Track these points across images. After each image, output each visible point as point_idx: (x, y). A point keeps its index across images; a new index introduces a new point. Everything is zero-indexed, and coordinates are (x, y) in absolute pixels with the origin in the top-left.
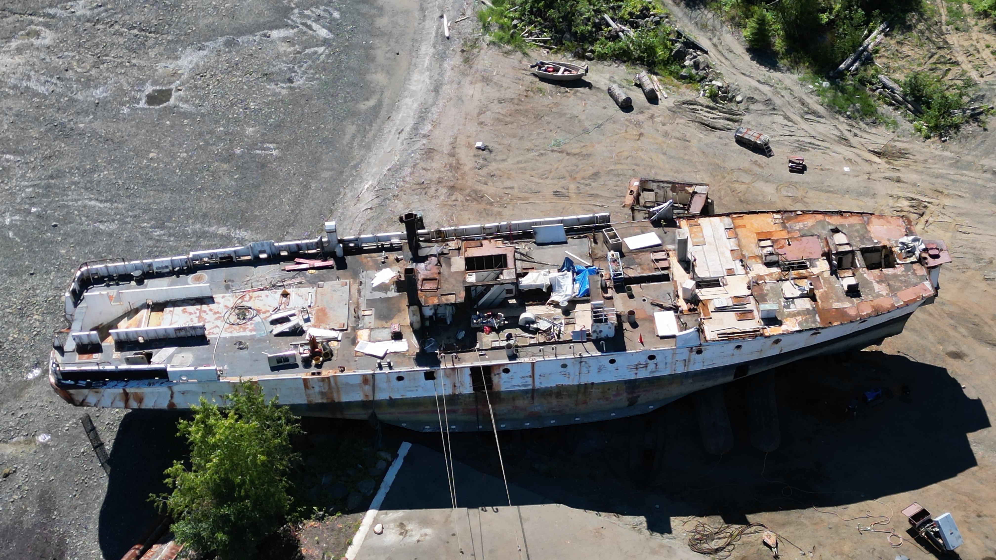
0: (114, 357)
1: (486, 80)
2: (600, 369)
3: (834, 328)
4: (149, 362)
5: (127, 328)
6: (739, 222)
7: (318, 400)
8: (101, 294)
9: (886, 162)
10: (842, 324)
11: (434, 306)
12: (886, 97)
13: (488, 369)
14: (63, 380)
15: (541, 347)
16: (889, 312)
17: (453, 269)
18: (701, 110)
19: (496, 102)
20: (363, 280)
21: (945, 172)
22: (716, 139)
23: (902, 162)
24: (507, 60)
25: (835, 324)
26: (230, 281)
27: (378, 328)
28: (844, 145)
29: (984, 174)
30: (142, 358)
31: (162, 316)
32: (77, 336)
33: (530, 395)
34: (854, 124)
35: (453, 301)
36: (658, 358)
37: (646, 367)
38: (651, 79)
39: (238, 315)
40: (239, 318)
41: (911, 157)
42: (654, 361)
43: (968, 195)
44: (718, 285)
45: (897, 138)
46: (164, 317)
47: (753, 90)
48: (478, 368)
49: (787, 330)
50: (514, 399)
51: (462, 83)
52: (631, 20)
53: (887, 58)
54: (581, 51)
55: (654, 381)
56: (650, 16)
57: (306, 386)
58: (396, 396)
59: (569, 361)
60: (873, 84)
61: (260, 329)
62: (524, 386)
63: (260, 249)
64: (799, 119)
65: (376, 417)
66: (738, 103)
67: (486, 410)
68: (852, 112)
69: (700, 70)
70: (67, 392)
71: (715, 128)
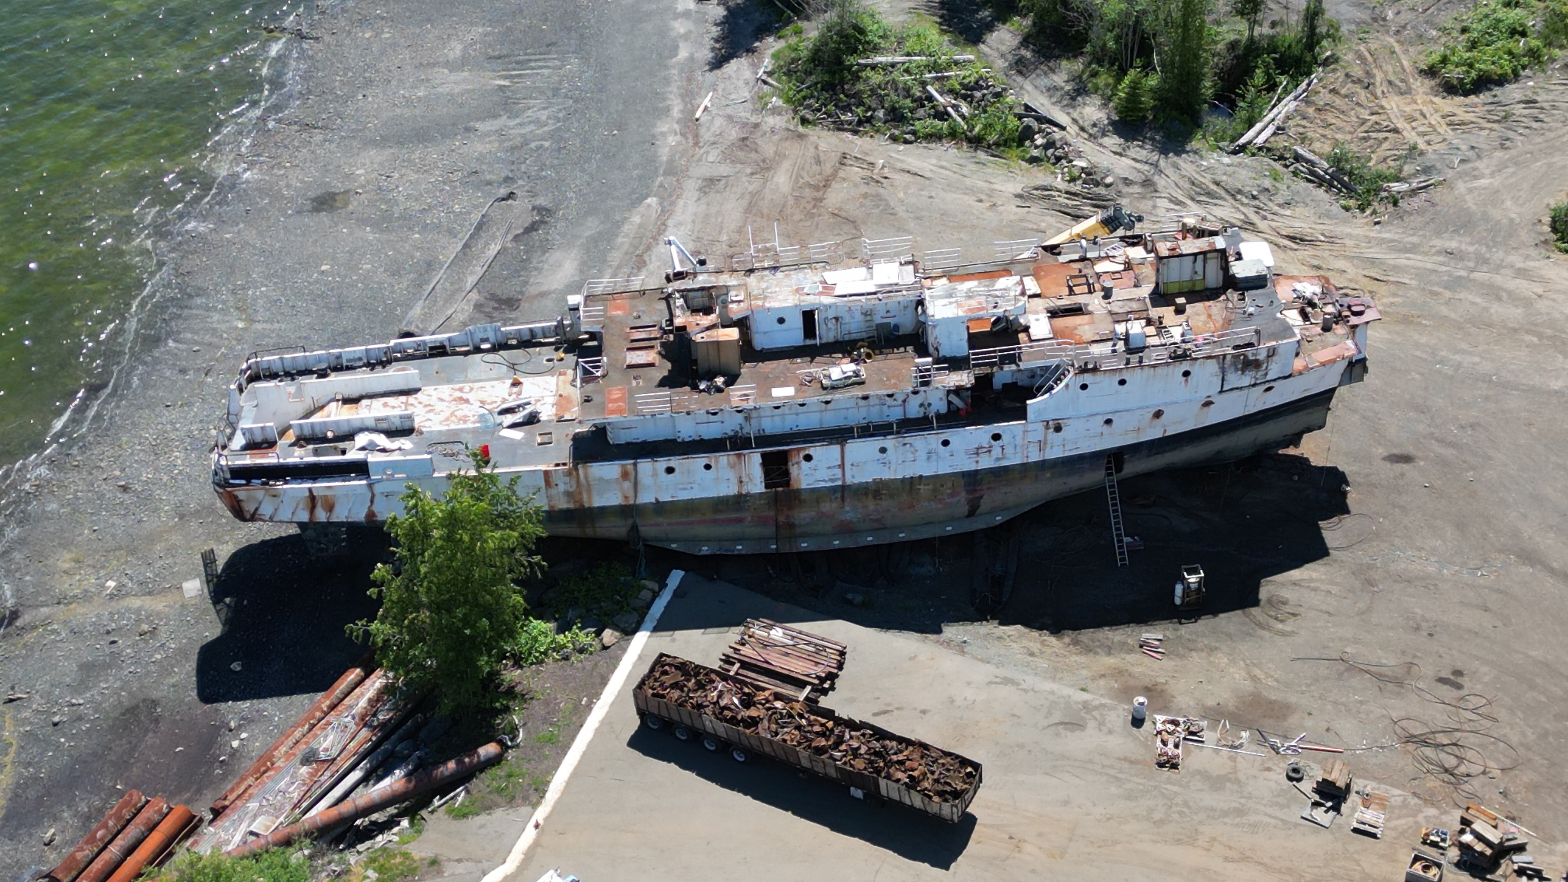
0: (294, 452)
2: (930, 455)
4: (344, 453)
8: (276, 386)
12: (1303, 172)
13: (784, 456)
18: (1059, 196)
29: (1436, 257)
30: (336, 450)
31: (356, 411)
32: (248, 430)
33: (839, 495)
34: (1261, 205)
36: (1005, 439)
37: (990, 451)
42: (1000, 442)
43: (1413, 282)
46: (360, 409)
47: (1128, 170)
48: (771, 453)
50: (818, 501)
52: (963, 92)
53: (1304, 127)
54: (897, 132)
55: (1000, 474)
56: (988, 87)
57: (548, 483)
58: (665, 498)
59: (889, 442)
60: (1286, 159)
61: (486, 421)
62: (832, 480)
63: (482, 335)
64: (1189, 202)
65: (638, 531)
66: (1108, 186)
67: (782, 519)
68: (1259, 192)
69: (1057, 149)
70: (236, 497)
71: (1079, 217)
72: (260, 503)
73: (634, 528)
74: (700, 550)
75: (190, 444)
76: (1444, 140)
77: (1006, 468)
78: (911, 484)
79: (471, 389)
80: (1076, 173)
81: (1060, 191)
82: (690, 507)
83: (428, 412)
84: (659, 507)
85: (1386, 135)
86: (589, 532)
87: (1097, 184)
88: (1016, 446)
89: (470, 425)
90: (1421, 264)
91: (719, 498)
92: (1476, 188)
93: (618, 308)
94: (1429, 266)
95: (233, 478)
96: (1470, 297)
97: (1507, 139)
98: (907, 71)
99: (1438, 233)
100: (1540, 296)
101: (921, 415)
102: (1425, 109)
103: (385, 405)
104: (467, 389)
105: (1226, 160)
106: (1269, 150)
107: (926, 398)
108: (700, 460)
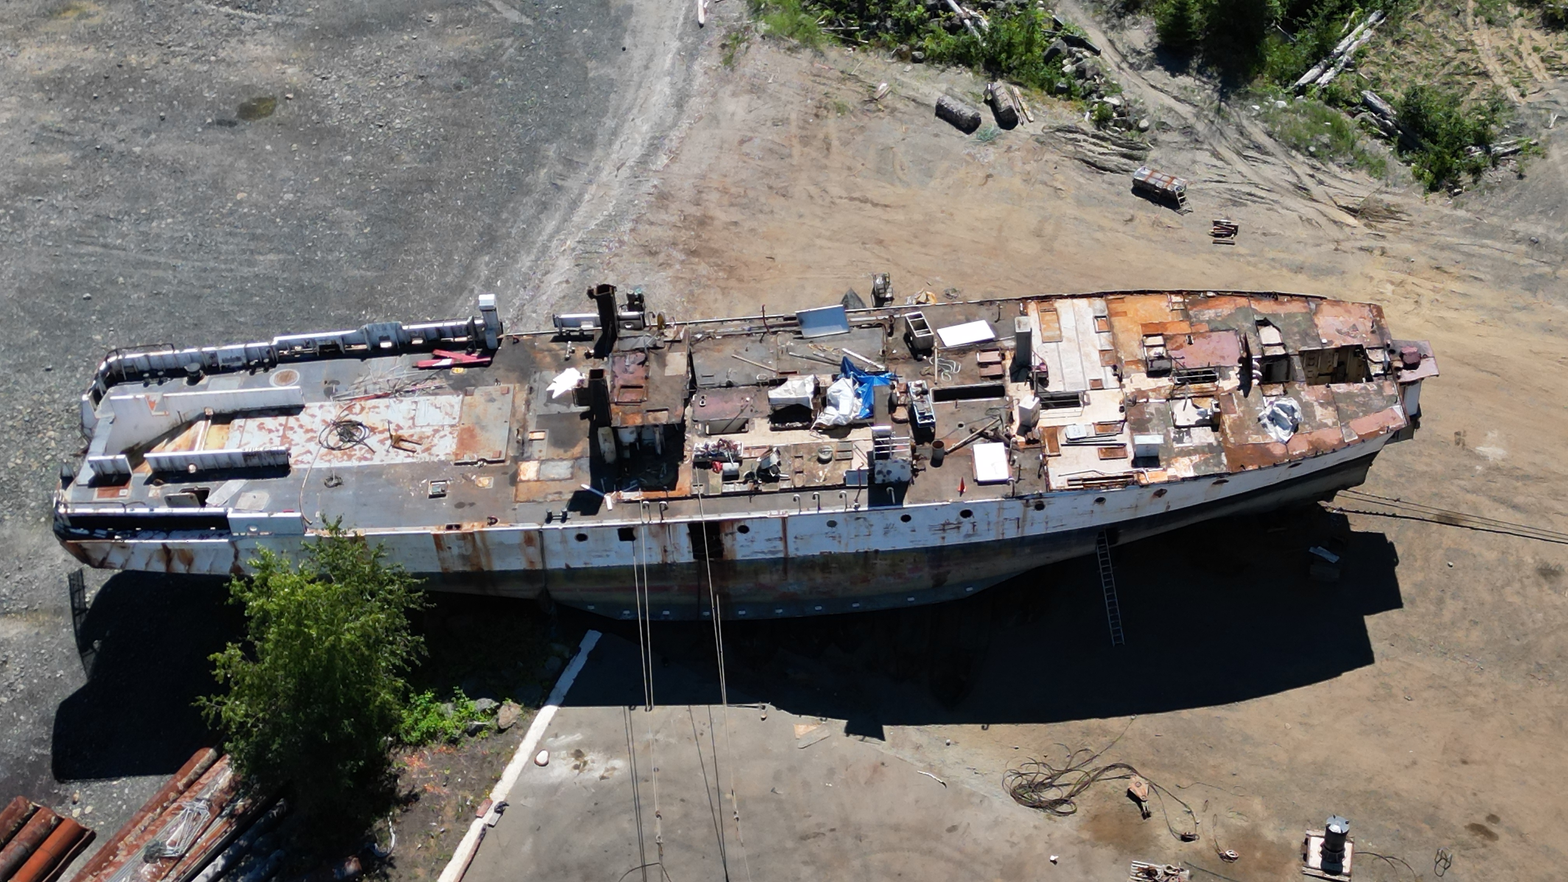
0: (150, 495)
1: (756, 89)
2: (887, 530)
3: (1249, 474)
4: (203, 504)
5: (175, 450)
6: (1117, 307)
7: (458, 567)
8: (135, 399)
9: (1365, 225)
10: (1260, 468)
11: (637, 427)
12: (1371, 124)
13: (715, 527)
14: (73, 527)
15: (797, 495)
16: (1334, 451)
17: (669, 372)
18: (1085, 141)
19: (769, 124)
20: (535, 386)
21: (1455, 240)
22: (1105, 186)
23: (1390, 224)
24: (791, 59)
25: (1250, 468)
26: (333, 382)
27: (552, 460)
28: (1302, 197)
29: (1517, 246)
30: (192, 497)
31: (227, 433)
32: (97, 462)
33: (781, 567)
34: (1318, 165)
35: (664, 422)
36: (977, 515)
37: (958, 528)
38: (1012, 93)
39: (340, 434)
40: (341, 440)
41: (1405, 217)
42: (971, 519)
43: (1489, 277)
44: (1077, 404)
45: (1384, 189)
46: (230, 435)
47: (1166, 111)
48: (700, 524)
49: (1176, 476)
50: (756, 573)
51: (720, 94)
53: (1378, 65)
54: (905, 48)
55: (970, 550)
57: (439, 546)
58: (577, 564)
59: (839, 516)
60: (1352, 106)
62: (772, 552)
63: (381, 334)
65: (549, 594)
66: (1141, 130)
68: (1319, 148)
69: (1087, 79)
70: (79, 546)
71: (1105, 169)
72: (108, 554)
73: (545, 592)
74: (621, 614)
76: (1541, 89)
77: (977, 545)
78: (866, 558)
80: (1107, 112)
81: (1086, 134)
82: (606, 575)
83: (311, 440)
84: (570, 573)
85: (1473, 79)
86: (491, 591)
87: (1130, 128)
88: (989, 523)
89: (354, 463)
94: (1509, 257)
99: (1524, 215)
102: (1522, 47)
103: (261, 427)
105: (1283, 104)
106: (1333, 93)
107: (885, 466)
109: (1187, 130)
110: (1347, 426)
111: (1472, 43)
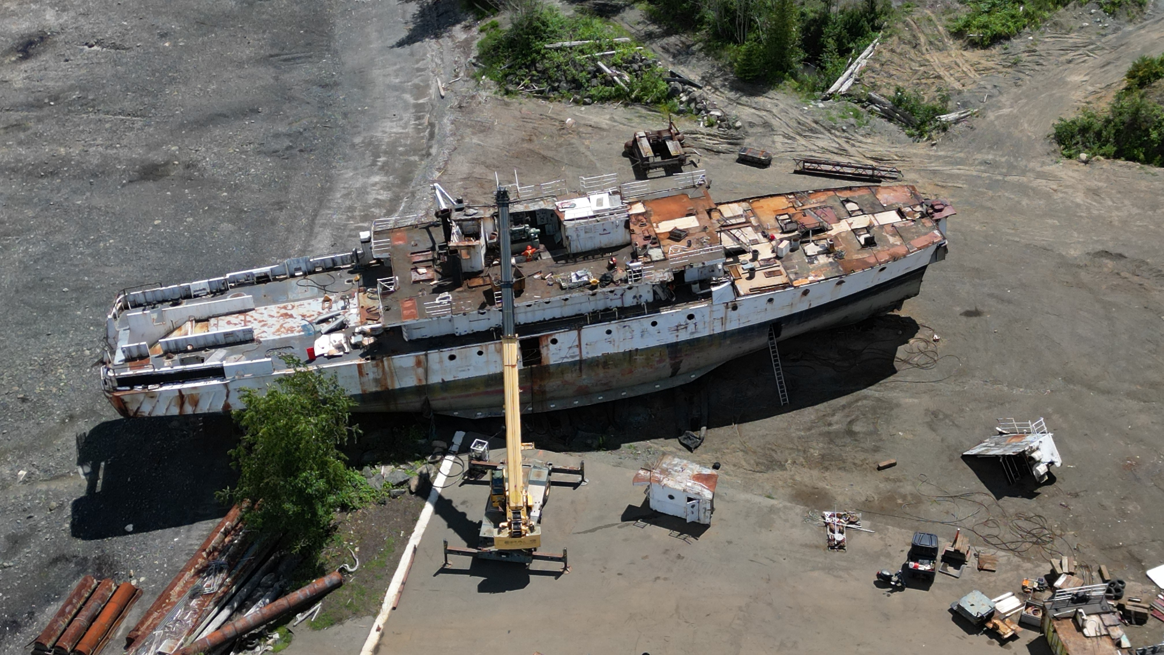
1: (487, 129)
2: (643, 333)
3: (857, 275)
4: (203, 362)
5: (177, 337)
6: (756, 204)
7: (373, 388)
8: (144, 314)
10: (863, 271)
12: (877, 111)
13: (536, 342)
16: (905, 257)
18: (703, 138)
22: (721, 161)
24: (506, 110)
25: (858, 271)
29: (979, 167)
30: (193, 360)
31: (208, 325)
32: (126, 348)
33: (577, 367)
34: (849, 136)
36: (697, 318)
37: (686, 328)
42: (693, 321)
46: (210, 329)
47: (751, 116)
48: (527, 340)
49: (814, 280)
50: (562, 373)
51: (464, 134)
52: (624, 65)
53: (874, 78)
54: (578, 97)
55: (694, 344)
56: (642, 60)
57: (361, 373)
58: (449, 378)
59: (613, 326)
60: (863, 102)
61: (309, 330)
62: (572, 357)
63: (295, 266)
64: (798, 137)
65: (429, 404)
66: (737, 128)
67: (536, 388)
68: (848, 127)
69: (696, 103)
70: (122, 400)
71: (718, 152)
72: (141, 403)
73: (427, 402)
74: (476, 415)
75: (71, 363)
76: (974, 82)
77: (698, 339)
78: (630, 355)
79: (293, 307)
80: (713, 120)
81: (703, 134)
82: (467, 384)
83: (263, 326)
84: (445, 386)
85: (933, 80)
86: (392, 407)
87: (729, 127)
88: (704, 323)
89: (296, 334)
90: (969, 173)
91: (489, 376)
92: (1001, 115)
93: (399, 239)
94: (975, 173)
95: (119, 386)
96: (1006, 194)
97: (1019, 79)
98: (582, 52)
99: (979, 150)
100: (1055, 191)
101: (635, 304)
102: (958, 61)
103: (229, 323)
104: (290, 307)
105: (821, 105)
106: (850, 95)
107: (638, 292)
108: (475, 348)
109: (766, 125)
110: (909, 243)
111: (928, 61)
